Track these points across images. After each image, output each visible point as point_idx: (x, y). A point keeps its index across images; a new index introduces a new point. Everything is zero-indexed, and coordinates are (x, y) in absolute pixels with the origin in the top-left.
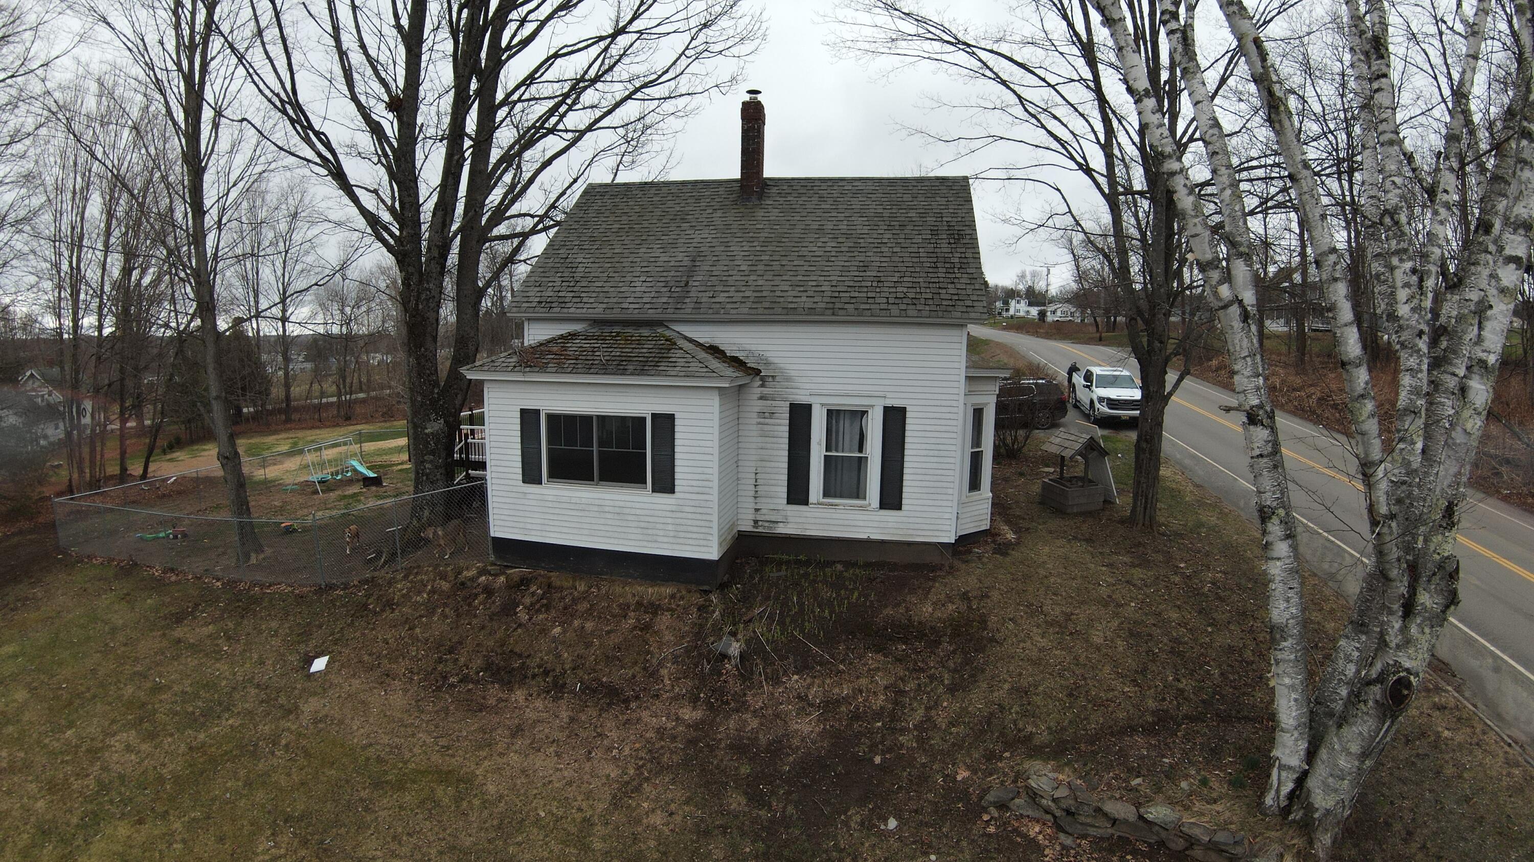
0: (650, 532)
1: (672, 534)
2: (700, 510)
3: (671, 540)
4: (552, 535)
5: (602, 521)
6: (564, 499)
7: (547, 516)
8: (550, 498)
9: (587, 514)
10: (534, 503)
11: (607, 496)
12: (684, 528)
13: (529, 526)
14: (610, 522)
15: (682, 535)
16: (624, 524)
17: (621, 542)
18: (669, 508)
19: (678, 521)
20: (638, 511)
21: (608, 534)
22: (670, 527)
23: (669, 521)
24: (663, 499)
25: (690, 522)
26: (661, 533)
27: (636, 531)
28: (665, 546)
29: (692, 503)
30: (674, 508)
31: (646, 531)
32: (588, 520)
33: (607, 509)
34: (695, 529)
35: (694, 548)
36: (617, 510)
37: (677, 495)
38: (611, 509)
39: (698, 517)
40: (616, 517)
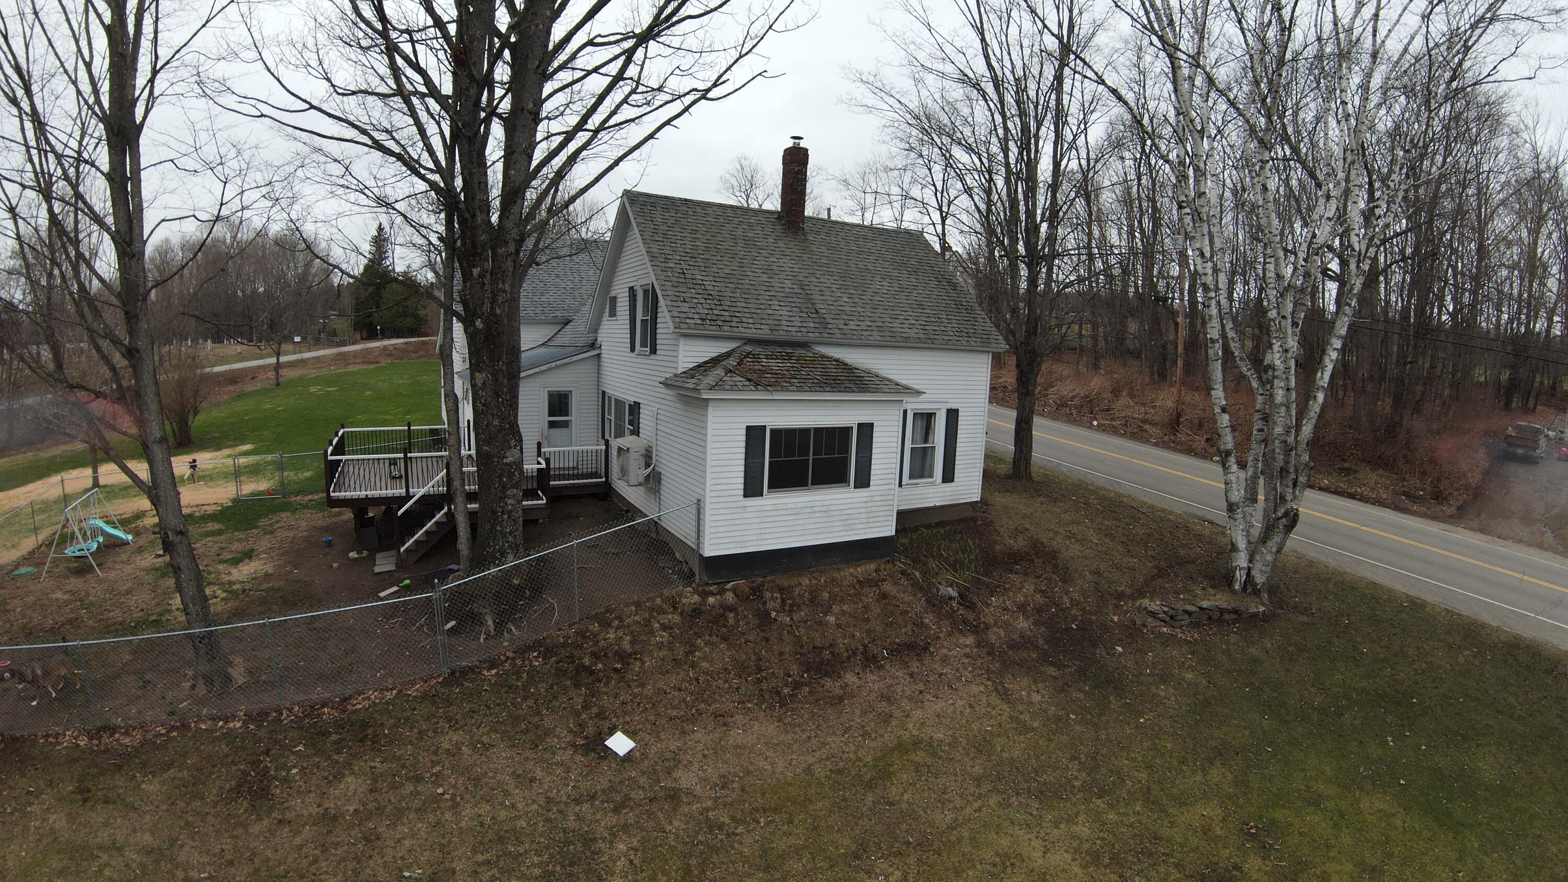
0: (850, 522)
1: (865, 521)
2: (885, 498)
3: (864, 526)
4: (768, 542)
5: (813, 520)
6: (781, 507)
7: (764, 526)
8: (769, 508)
9: (800, 516)
10: (753, 515)
11: (818, 498)
12: (873, 514)
13: (746, 538)
14: (818, 520)
15: (871, 520)
16: (830, 519)
17: (827, 535)
18: (864, 499)
19: (869, 510)
20: (841, 507)
21: (817, 531)
22: (864, 516)
23: (863, 510)
24: (862, 493)
25: (877, 509)
26: (857, 522)
27: (838, 524)
28: (860, 532)
29: (880, 493)
30: (867, 499)
31: (846, 523)
32: (800, 522)
33: (817, 509)
34: (881, 514)
35: (880, 529)
36: (825, 508)
37: (871, 488)
38: (820, 509)
39: (884, 503)
40: (825, 514)
